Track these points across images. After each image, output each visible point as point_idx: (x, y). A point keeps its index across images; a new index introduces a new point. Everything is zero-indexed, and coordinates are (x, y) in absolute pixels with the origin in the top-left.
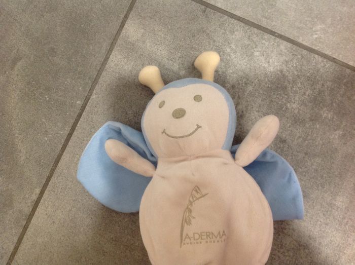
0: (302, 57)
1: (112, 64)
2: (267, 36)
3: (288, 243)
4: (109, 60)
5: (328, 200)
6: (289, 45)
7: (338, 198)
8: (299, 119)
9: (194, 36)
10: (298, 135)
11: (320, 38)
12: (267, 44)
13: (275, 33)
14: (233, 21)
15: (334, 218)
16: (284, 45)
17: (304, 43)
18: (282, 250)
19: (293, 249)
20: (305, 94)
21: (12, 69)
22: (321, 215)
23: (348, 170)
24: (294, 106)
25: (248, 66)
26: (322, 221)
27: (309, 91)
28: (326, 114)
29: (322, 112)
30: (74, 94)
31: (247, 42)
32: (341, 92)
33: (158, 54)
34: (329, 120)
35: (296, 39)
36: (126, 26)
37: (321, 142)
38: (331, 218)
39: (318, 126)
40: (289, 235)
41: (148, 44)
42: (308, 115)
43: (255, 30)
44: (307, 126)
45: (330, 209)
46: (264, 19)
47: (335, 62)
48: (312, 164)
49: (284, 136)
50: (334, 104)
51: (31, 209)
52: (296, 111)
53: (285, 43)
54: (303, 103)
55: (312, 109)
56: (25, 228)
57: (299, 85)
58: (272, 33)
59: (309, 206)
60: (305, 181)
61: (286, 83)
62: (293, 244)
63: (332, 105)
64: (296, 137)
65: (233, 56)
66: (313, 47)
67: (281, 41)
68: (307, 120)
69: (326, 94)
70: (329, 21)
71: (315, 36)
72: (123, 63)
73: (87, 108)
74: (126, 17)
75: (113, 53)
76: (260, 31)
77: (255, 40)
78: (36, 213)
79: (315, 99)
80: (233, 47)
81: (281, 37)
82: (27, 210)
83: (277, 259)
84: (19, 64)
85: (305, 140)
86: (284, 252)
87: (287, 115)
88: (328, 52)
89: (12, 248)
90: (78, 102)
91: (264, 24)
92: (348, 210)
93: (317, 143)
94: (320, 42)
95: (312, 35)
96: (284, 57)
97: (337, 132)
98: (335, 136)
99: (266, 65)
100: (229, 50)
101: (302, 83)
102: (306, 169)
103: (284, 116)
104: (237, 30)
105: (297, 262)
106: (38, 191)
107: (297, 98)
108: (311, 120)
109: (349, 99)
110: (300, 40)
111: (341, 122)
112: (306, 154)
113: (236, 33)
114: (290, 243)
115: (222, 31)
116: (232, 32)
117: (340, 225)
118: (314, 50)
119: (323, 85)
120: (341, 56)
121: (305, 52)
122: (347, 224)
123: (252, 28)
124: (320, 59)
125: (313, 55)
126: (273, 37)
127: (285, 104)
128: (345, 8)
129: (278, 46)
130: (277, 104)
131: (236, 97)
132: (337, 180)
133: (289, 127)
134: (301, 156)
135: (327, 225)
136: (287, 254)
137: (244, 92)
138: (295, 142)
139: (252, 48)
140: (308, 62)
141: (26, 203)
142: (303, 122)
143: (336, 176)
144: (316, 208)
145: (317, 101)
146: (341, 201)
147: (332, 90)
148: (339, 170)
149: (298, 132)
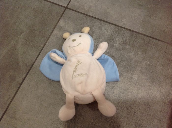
0: (119, 29)
1: (54, 33)
2: (106, 24)
3: (116, 92)
4: (53, 32)
5: (130, 76)
6: (114, 26)
7: (134, 75)
9: (82, 24)
10: (118, 54)
11: (125, 23)
12: (106, 26)
13: (109, 22)
14: (95, 19)
15: (133, 82)
17: (119, 25)
18: (113, 94)
19: (118, 94)
20: (120, 41)
21: (20, 35)
22: (128, 81)
23: (137, 66)
24: (116, 45)
25: (100, 33)
26: (128, 83)
27: (121, 40)
28: (128, 47)
29: (126, 47)
30: (41, 43)
31: (100, 25)
32: (133, 40)
33: (70, 30)
34: (129, 49)
35: (116, 24)
36: (59, 22)
38: (132, 83)
39: (125, 51)
40: (116, 89)
41: (67, 27)
42: (121, 48)
43: (103, 22)
45: (131, 79)
48: (124, 64)
49: (113, 55)
50: (131, 44)
51: (22, 81)
52: (117, 46)
53: (113, 25)
54: (120, 44)
55: (123, 45)
56: (19, 88)
57: (118, 38)
58: (108, 23)
59: (123, 78)
60: (121, 70)
61: (113, 38)
64: (118, 55)
66: (122, 26)
70: (128, 18)
71: (123, 23)
72: (58, 33)
73: (45, 47)
74: (60, 19)
75: (55, 30)
76: (104, 22)
77: (102, 25)
78: (24, 82)
79: (124, 42)
80: (95, 27)
81: (111, 24)
82: (20, 82)
84: (23, 34)
85: (121, 56)
86: (114, 95)
87: (114, 48)
88: (128, 28)
89: (13, 95)
90: (42, 45)
91: (105, 20)
92: (138, 80)
93: (125, 57)
94: (125, 25)
96: (112, 30)
97: (132, 53)
98: (132, 55)
99: (106, 32)
100: (94, 28)
101: (119, 38)
102: (121, 66)
103: (113, 48)
104: (96, 22)
105: (119, 99)
106: (25, 75)
107: (117, 42)
108: (123, 49)
109: (136, 42)
110: (118, 24)
111: (133, 50)
112: (121, 60)
113: (96, 23)
115: (92, 22)
117: (136, 85)
118: (123, 27)
119: (126, 38)
120: (132, 29)
121: (120, 28)
122: (138, 85)
123: (101, 21)
124: (125, 30)
125: (122, 29)
126: (109, 24)
127: (113, 44)
128: (133, 14)
129: (110, 26)
130: (111, 44)
131: (96, 43)
132: (133, 69)
133: (115, 52)
134: (119, 61)
135: (130, 85)
136: (115, 96)
137: (99, 41)
138: (117, 57)
139: (102, 27)
140: (121, 31)
141: (20, 79)
142: (120, 50)
143: (133, 68)
144: (126, 79)
145: (124, 43)
146: (135, 76)
147: (130, 39)
148: (133, 66)
149: (118, 53)
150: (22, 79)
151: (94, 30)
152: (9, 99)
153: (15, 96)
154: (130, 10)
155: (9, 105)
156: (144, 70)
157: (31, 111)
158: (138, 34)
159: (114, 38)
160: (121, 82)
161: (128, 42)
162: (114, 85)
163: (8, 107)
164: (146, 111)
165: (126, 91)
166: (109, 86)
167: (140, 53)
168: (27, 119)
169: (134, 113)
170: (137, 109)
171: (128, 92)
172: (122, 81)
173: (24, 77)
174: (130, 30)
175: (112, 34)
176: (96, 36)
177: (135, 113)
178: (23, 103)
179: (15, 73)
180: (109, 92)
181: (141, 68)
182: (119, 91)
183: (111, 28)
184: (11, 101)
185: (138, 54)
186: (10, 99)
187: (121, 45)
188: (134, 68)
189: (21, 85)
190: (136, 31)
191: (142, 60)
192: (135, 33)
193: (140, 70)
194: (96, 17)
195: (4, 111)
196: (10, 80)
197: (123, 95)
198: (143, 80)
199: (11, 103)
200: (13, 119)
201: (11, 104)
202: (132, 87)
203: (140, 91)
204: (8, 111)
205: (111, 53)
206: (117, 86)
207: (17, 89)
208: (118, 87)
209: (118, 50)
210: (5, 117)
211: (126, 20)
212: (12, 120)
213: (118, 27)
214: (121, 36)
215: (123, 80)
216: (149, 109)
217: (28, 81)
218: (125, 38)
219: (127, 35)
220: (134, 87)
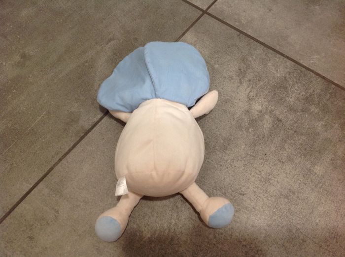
0: (301, 72)
2: (278, 56)
3: (272, 191)
5: (308, 167)
6: (293, 63)
7: (316, 167)
8: (293, 109)
9: (229, 47)
10: (291, 118)
11: (315, 63)
12: (277, 60)
13: (284, 55)
14: (257, 43)
15: (311, 180)
16: (289, 63)
17: (303, 64)
18: (266, 195)
19: (275, 196)
20: (300, 94)
21: (107, 44)
22: (301, 176)
23: (326, 149)
24: (291, 100)
25: (262, 70)
26: (301, 180)
27: (303, 93)
28: (313, 109)
29: (311, 107)
31: (264, 57)
32: (327, 98)
34: (316, 114)
35: (298, 61)
36: (186, 35)
37: (307, 126)
38: (309, 180)
39: (307, 116)
40: (274, 185)
42: (300, 108)
43: (271, 51)
44: (299, 114)
45: (309, 173)
46: (278, 46)
47: (325, 80)
48: (299, 140)
49: (281, 117)
50: (321, 104)
51: (90, 127)
52: (292, 103)
53: (291, 62)
54: (298, 99)
55: (304, 104)
56: (82, 138)
59: (293, 168)
60: (291, 150)
61: (288, 85)
62: (276, 192)
63: (319, 104)
64: (290, 120)
65: (253, 63)
66: (310, 68)
67: (287, 60)
68: (299, 110)
69: (315, 96)
70: (323, 54)
71: (312, 61)
74: (188, 30)
76: (273, 52)
77: (270, 56)
78: (93, 130)
79: (307, 98)
80: (254, 58)
81: (288, 57)
82: (87, 127)
83: (261, 200)
84: (112, 42)
85: (296, 123)
86: (267, 197)
87: (285, 104)
88: (320, 72)
89: (67, 149)
91: (278, 48)
92: (323, 177)
93: (305, 126)
94: (315, 65)
95: (309, 61)
97: (321, 122)
98: (319, 125)
99: (275, 72)
100: (251, 59)
101: (298, 87)
103: (283, 104)
104: (259, 49)
105: (277, 206)
107: (293, 95)
108: (302, 111)
109: (332, 103)
110: (301, 62)
111: (325, 117)
112: (295, 132)
113: (257, 50)
114: (274, 191)
115: (249, 48)
116: (255, 49)
117: (316, 186)
118: (310, 69)
119: (314, 91)
120: (329, 76)
121: (303, 69)
122: (321, 187)
123: (269, 50)
124: (314, 75)
125: (309, 72)
126: (283, 57)
127: (285, 98)
128: (335, 49)
129: (285, 62)
130: (279, 96)
131: (250, 87)
132: (317, 154)
133: (286, 112)
134: (291, 132)
135: (305, 184)
136: (270, 199)
137: (256, 85)
138: (288, 123)
139: (267, 61)
140: (305, 75)
141: (88, 123)
142: (296, 111)
143: (316, 151)
144: (297, 170)
145: (308, 100)
146: (318, 169)
147: (320, 95)
148: (319, 148)
149: (292, 116)
150: (91, 123)
151: (250, 63)
152: (58, 154)
153: (70, 151)
154: (330, 41)
155: (55, 165)
156: (338, 161)
157: (95, 188)
158: (340, 89)
159: (290, 85)
160: (286, 173)
161: (316, 100)
162: (269, 177)
163: (52, 169)
164: (328, 244)
165: (294, 193)
166: (260, 177)
167: (337, 125)
168: (83, 201)
169: (301, 242)
170: (309, 236)
171: (297, 197)
172: (288, 172)
173: (95, 120)
174: (324, 78)
175: (285, 77)
176: (252, 74)
177: (303, 241)
178: (82, 169)
179: (82, 109)
180: (258, 187)
181: (333, 156)
182: (279, 191)
183: (287, 66)
184: (60, 160)
185: (333, 127)
186: (60, 156)
187: (300, 101)
188: (320, 152)
189: (86, 135)
190: (336, 82)
191: (338, 140)
192: (333, 86)
193: (330, 158)
194: (261, 40)
195: (41, 175)
196: (69, 120)
197: (286, 200)
198: (333, 180)
199: (59, 162)
200: (55, 193)
201: (60, 164)
202: (307, 190)
203: (323, 200)
204: (49, 176)
205: (277, 113)
206: (276, 180)
207: (78, 139)
208: (278, 182)
209: (291, 109)
210: (41, 185)
211: (318, 57)
212: (54, 195)
213: (300, 68)
214: (304, 85)
215: (291, 171)
216: (335, 240)
217: (101, 128)
218: (311, 91)
219: (317, 86)
220: (313, 190)
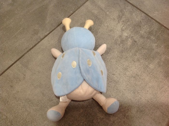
0: (149, 19)
1: (86, 5)
2: (138, 10)
3: (128, 74)
4: (86, 3)
5: (147, 64)
6: (145, 15)
7: (150, 65)
8: (143, 37)
9: (115, 4)
10: (141, 41)
11: (156, 16)
12: (138, 12)
14: (128, 4)
15: (147, 71)
16: (143, 14)
17: (150, 16)
18: (125, 76)
20: (147, 30)
22: (143, 68)
23: (156, 57)
24: (142, 32)
25: (130, 17)
26: (143, 70)
27: (148, 29)
28: (153, 38)
29: (151, 37)
30: (71, 9)
31: (131, 10)
32: (160, 33)
33: (102, 6)
34: (153, 40)
37: (149, 46)
38: (146, 71)
39: (149, 40)
40: (129, 72)
41: (99, 3)
43: (135, 8)
44: (145, 39)
45: (147, 67)
46: (139, 6)
47: (159, 24)
48: (144, 51)
49: (136, 40)
50: (156, 36)
51: (43, 37)
52: (142, 34)
54: (145, 32)
55: (148, 35)
56: (39, 42)
57: (146, 27)
58: (141, 10)
59: (139, 64)
60: (139, 56)
61: (141, 25)
62: (130, 75)
63: (155, 36)
65: (126, 13)
66: (153, 18)
67: (143, 13)
68: (146, 37)
69: (154, 32)
70: (160, 12)
71: (154, 15)
72: (89, 5)
73: (73, 14)
75: (87, 2)
77: (134, 10)
78: (44, 39)
79: (150, 32)
80: (127, 10)
81: (143, 12)
82: (42, 37)
83: (122, 78)
85: (143, 43)
87: (139, 34)
88: (158, 20)
89: (31, 47)
90: (71, 12)
91: (138, 7)
92: (153, 70)
93: (147, 45)
95: (153, 14)
96: (142, 18)
97: (155, 44)
98: (154, 45)
100: (125, 11)
101: (146, 26)
102: (141, 52)
104: (129, 6)
105: (129, 81)
106: (48, 33)
107: (144, 30)
108: (147, 38)
109: (162, 35)
110: (149, 15)
111: (157, 42)
112: (142, 48)
113: (128, 7)
114: (129, 74)
115: (124, 5)
116: (127, 6)
117: (149, 74)
119: (154, 29)
120: (162, 22)
121: (150, 18)
122: (152, 74)
123: (134, 7)
124: (155, 21)
125: (152, 20)
126: (140, 11)
127: (139, 31)
128: (167, 10)
129: (142, 14)
130: (137, 30)
131: (123, 24)
132: (152, 59)
133: (139, 38)
134: (140, 48)
135: (144, 72)
136: (126, 78)
137: (126, 23)
138: (139, 43)
139: (133, 12)
140: (150, 21)
141: (42, 35)
142: (144, 38)
143: (151, 58)
144: (141, 65)
145: (150, 33)
146: (151, 66)
147: (156, 31)
148: (153, 56)
149: (142, 40)
150: (44, 35)
151: (124, 13)
152: (27, 48)
153: (33, 47)
154: (164, 6)
155: (25, 54)
156: (161, 63)
157: (44, 66)
158: (166, 29)
159: (142, 25)
160: (136, 67)
161: (154, 33)
162: (127, 68)
163: (23, 55)
164: (152, 101)
165: (138, 76)
166: (123, 67)
167: (163, 46)
168: (38, 71)
169: (139, 98)
170: (143, 96)
171: (140, 78)
172: (137, 66)
173: (46, 34)
174: (159, 23)
175: (141, 21)
176: (125, 18)
177: (140, 98)
178: (38, 56)
179: (40, 28)
180: (121, 72)
181: (159, 60)
182: (131, 74)
183: (142, 16)
184: (28, 51)
185: (161, 47)
186: (28, 49)
187: (146, 33)
188: (153, 58)
189: (41, 41)
190: (165, 25)
191: (162, 53)
192: (163, 27)
193: (158, 61)
194: (131, 2)
195: (18, 58)
196: (33, 33)
197: (134, 79)
198: (158, 72)
199: (27, 52)
201: (28, 53)
202: (145, 75)
203: (152, 81)
204: (22, 59)
205: (135, 38)
206: (130, 69)
207: (37, 43)
208: (131, 70)
209: (142, 37)
210: (18, 62)
211: (158, 13)
212: (24, 68)
213: (148, 17)
214: (149, 26)
215: (138, 66)
216: (155, 99)
217: (49, 38)
218: (152, 29)
219: (155, 27)
220: (147, 75)
